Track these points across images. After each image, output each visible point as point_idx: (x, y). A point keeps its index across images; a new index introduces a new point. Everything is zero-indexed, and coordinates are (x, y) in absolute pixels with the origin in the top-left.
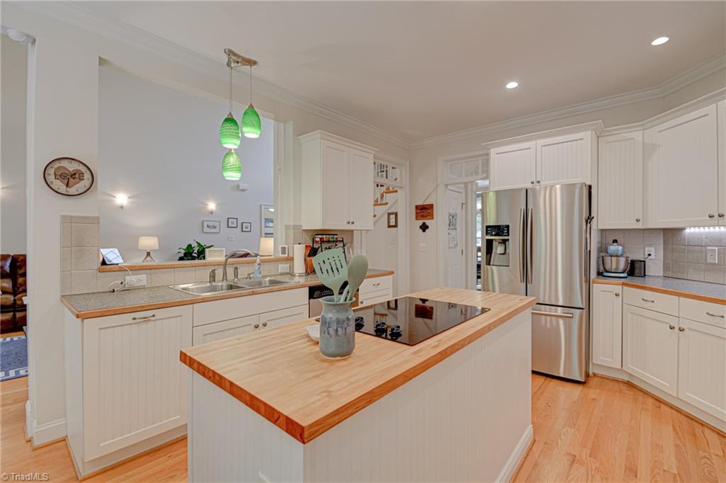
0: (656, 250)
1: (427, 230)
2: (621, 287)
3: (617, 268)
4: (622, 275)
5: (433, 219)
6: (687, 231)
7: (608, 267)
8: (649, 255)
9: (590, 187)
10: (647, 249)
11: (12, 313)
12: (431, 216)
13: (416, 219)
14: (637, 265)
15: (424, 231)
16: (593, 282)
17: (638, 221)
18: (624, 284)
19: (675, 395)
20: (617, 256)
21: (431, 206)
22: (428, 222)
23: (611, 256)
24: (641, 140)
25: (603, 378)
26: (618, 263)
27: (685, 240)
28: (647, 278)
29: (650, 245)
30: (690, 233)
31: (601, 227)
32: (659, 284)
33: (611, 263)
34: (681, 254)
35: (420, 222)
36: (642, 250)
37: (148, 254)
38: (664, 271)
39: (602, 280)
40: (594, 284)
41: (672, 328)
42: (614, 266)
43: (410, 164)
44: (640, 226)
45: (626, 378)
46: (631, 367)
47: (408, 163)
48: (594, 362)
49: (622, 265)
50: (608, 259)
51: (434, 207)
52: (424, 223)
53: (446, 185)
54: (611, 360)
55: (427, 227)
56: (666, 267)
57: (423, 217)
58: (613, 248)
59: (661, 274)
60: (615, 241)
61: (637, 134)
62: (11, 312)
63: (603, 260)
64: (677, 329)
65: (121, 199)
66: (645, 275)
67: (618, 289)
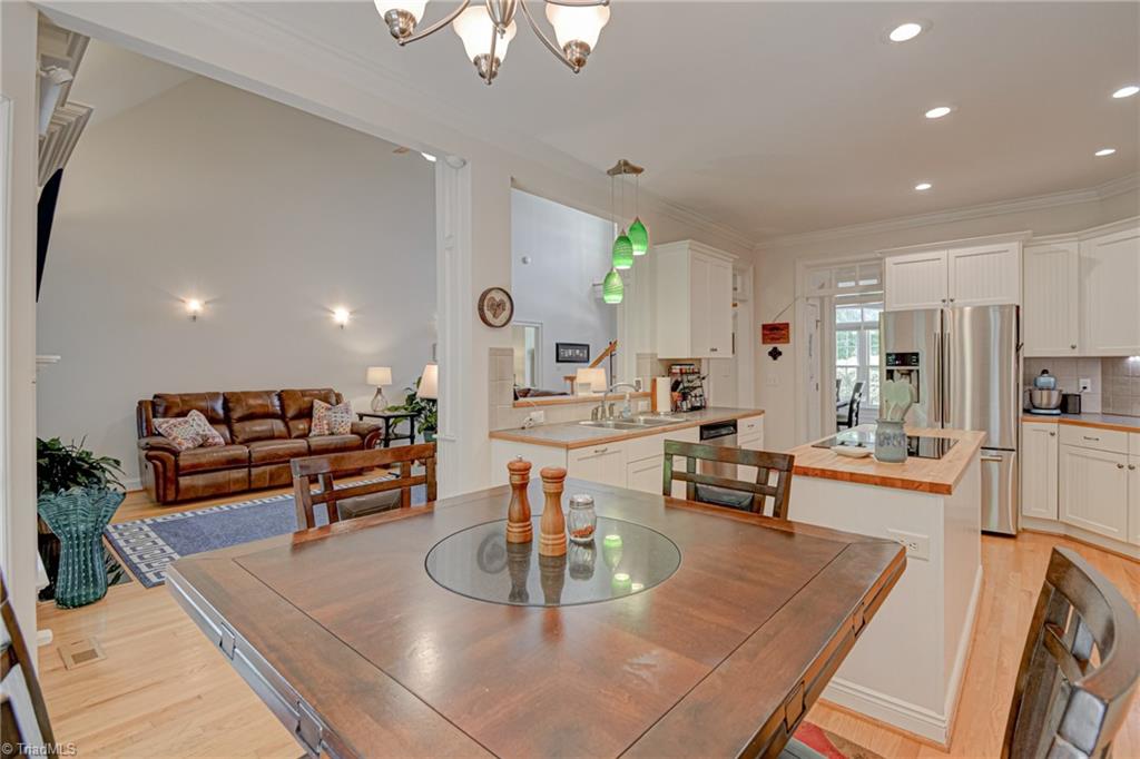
0: (1092, 383)
1: (779, 358)
2: (1056, 425)
3: (1049, 404)
4: (1055, 412)
5: (788, 342)
6: (1131, 359)
7: (1037, 402)
8: (1085, 388)
9: (1018, 307)
10: (1082, 381)
11: (246, 470)
12: (786, 339)
13: (764, 343)
14: (1070, 400)
15: (775, 358)
16: (1023, 420)
17: (1073, 347)
18: (1060, 422)
19: (1125, 540)
20: (1048, 389)
21: (786, 326)
22: (780, 347)
23: (1041, 389)
24: (1076, 252)
25: (1034, 532)
26: (1049, 397)
27: (1128, 369)
28: (1083, 416)
29: (1087, 377)
30: (1135, 362)
31: (1027, 355)
32: (1097, 420)
33: (1041, 398)
34: (1124, 387)
35: (770, 347)
36: (1075, 382)
37: (379, 391)
38: (1103, 406)
39: (1028, 417)
40: (1024, 423)
41: (1120, 467)
42: (1045, 401)
43: (754, 269)
44: (1076, 353)
45: (1062, 531)
46: (1068, 516)
47: (751, 268)
48: (1024, 514)
49: (1055, 399)
50: (1037, 394)
51: (791, 328)
52: (775, 348)
53: (807, 299)
54: (1044, 511)
55: (780, 354)
56: (1105, 403)
57: (774, 340)
58: (1043, 380)
59: (1099, 410)
60: (1045, 372)
61: (1070, 246)
62: (245, 467)
63: (1031, 395)
64: (1126, 467)
65: (341, 315)
66: (1080, 412)
67: (1053, 427)
